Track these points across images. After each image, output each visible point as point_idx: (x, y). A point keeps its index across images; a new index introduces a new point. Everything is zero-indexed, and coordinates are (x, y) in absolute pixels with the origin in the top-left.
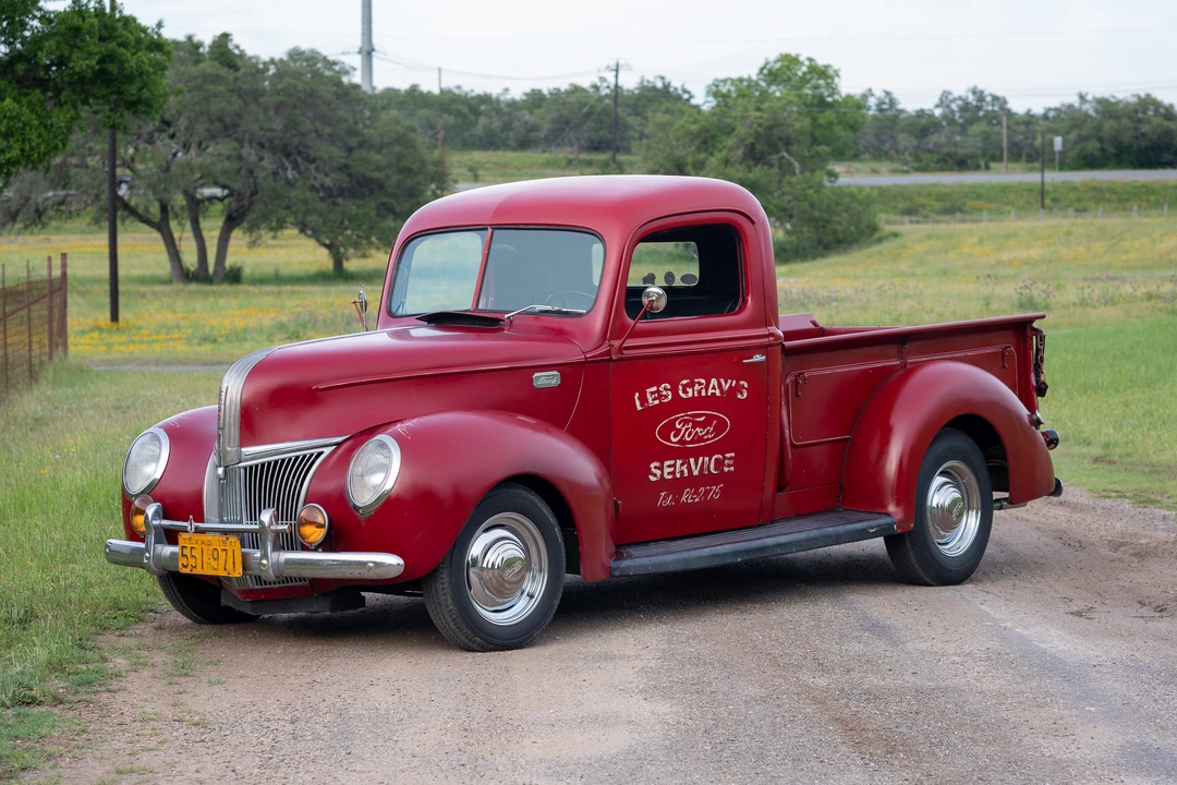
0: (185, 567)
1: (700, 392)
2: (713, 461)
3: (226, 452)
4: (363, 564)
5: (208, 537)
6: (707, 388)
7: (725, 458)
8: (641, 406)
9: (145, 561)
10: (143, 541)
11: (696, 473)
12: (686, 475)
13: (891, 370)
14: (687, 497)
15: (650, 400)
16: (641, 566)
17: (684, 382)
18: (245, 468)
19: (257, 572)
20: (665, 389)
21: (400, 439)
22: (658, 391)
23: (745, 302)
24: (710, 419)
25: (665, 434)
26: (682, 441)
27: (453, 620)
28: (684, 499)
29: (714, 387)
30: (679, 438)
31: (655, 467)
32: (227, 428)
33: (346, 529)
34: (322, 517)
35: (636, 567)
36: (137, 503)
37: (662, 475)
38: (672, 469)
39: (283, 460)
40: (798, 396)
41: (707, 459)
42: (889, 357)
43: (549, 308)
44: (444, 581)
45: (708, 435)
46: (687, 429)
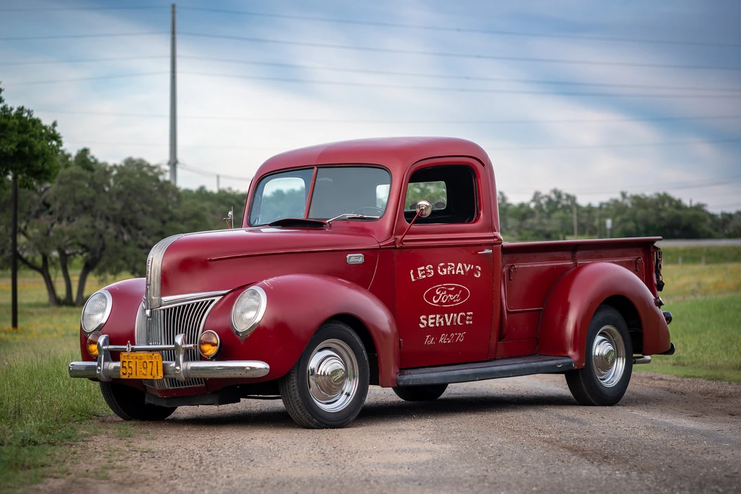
0: (124, 374)
1: (451, 271)
2: (459, 316)
3: (151, 300)
4: (243, 368)
5: (141, 354)
6: (455, 269)
7: (467, 315)
8: (414, 278)
9: (98, 372)
10: (95, 360)
11: (449, 324)
12: (443, 325)
13: (565, 268)
14: (443, 339)
15: (420, 275)
16: (417, 379)
17: (442, 264)
18: (164, 310)
19: (173, 376)
20: (430, 269)
21: (265, 289)
22: (425, 270)
23: (479, 215)
24: (457, 289)
25: (429, 297)
26: (440, 303)
27: (299, 407)
28: (441, 340)
29: (460, 269)
30: (438, 300)
31: (423, 319)
32: (152, 283)
33: (231, 346)
34: (216, 339)
35: (413, 380)
36: (90, 337)
37: (427, 324)
38: (433, 321)
39: (189, 305)
40: (510, 280)
41: (455, 315)
42: (564, 259)
43: (355, 216)
44: (294, 381)
45: (456, 299)
46: (443, 295)
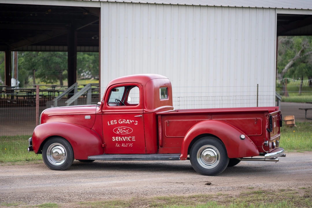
1: (124, 122)
2: (129, 138)
6: (126, 122)
7: (132, 138)
11: (124, 140)
12: (122, 140)
14: (123, 145)
15: (111, 123)
17: (120, 120)
20: (115, 121)
22: (113, 122)
26: (120, 133)
28: (122, 145)
29: (128, 122)
31: (114, 138)
37: (116, 140)
38: (118, 139)
40: (168, 126)
45: (127, 132)
46: (121, 130)
